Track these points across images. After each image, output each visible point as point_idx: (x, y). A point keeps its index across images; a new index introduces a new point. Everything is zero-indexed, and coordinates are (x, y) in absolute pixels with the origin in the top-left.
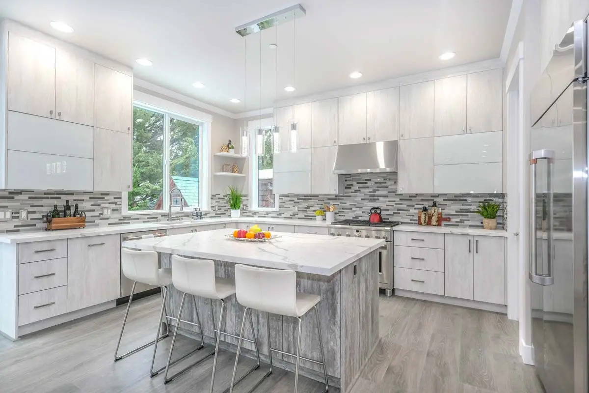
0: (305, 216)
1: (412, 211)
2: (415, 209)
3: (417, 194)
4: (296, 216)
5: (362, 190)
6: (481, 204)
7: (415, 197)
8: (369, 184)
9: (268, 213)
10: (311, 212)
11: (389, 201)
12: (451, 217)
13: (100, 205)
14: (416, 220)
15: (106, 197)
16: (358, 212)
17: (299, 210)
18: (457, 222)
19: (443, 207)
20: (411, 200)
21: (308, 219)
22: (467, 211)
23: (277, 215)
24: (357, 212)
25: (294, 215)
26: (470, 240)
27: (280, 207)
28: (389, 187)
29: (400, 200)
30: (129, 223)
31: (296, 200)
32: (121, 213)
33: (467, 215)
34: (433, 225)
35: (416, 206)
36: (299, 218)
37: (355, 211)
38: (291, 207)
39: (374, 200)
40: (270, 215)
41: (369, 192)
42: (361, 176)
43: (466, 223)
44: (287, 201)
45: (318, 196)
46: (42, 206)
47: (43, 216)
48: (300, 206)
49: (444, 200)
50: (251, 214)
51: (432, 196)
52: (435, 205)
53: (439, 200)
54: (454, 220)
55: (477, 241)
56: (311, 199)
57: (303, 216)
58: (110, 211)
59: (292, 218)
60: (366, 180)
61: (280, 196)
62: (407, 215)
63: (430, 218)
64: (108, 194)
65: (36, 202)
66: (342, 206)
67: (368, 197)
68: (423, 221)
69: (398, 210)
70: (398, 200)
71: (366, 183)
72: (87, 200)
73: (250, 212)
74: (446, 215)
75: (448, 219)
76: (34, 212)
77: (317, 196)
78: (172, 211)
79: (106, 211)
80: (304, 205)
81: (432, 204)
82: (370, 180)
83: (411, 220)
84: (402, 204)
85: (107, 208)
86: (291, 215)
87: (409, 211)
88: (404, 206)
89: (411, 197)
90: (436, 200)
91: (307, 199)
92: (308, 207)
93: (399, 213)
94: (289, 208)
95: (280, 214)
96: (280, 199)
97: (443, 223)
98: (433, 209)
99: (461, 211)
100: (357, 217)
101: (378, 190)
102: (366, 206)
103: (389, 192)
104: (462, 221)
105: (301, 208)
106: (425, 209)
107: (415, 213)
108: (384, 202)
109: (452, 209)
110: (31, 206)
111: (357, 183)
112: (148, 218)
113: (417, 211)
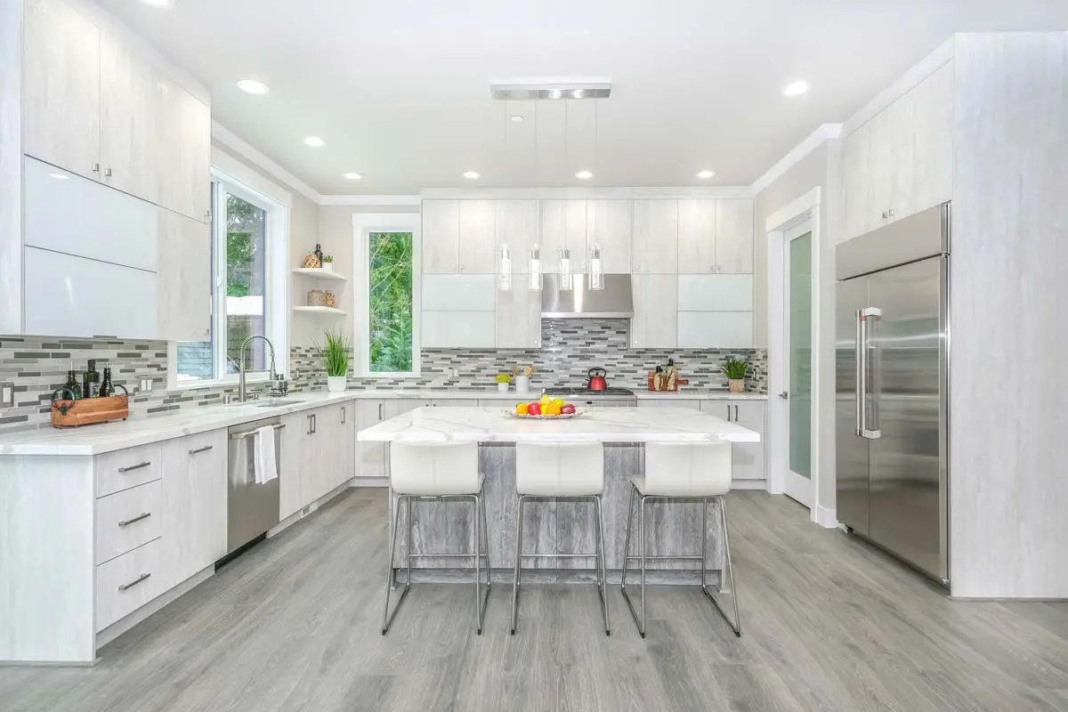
0: (473, 384)
1: (641, 372)
2: (644, 369)
3: (646, 349)
4: (455, 384)
5: (570, 342)
6: (725, 362)
7: (643, 353)
8: (581, 333)
9: (396, 382)
10: (482, 378)
11: (609, 359)
12: (688, 379)
13: (134, 371)
14: (646, 385)
15: (145, 354)
16: (564, 375)
17: (461, 375)
18: (695, 385)
19: (678, 366)
20: (639, 357)
21: (478, 389)
22: (707, 370)
23: (417, 384)
24: (561, 376)
25: (451, 383)
26: (729, 406)
27: (423, 370)
28: (609, 339)
29: (625, 357)
30: (178, 407)
31: (454, 358)
32: (166, 387)
33: (707, 376)
34: (670, 391)
35: (646, 366)
36: (460, 388)
37: (557, 375)
38: (446, 370)
39: (588, 358)
40: (401, 385)
41: (581, 346)
42: (568, 322)
43: (706, 386)
44: (437, 359)
45: (495, 352)
46: (38, 374)
47: (41, 397)
48: (463, 368)
49: (681, 357)
50: (359, 384)
51: (665, 352)
52: (671, 363)
53: (675, 357)
54: (692, 383)
55: (736, 407)
56: (483, 356)
57: (469, 385)
58: (150, 382)
59: (446, 388)
60: (574, 328)
61: (422, 352)
62: (634, 379)
63: (666, 380)
64: (145, 348)
65: (27, 367)
66: (538, 367)
67: (578, 353)
68: (657, 386)
69: (621, 372)
70: (622, 356)
71: (576, 332)
72: (114, 360)
73: (357, 380)
74: (683, 376)
75: (687, 382)
76: (23, 389)
77: (493, 351)
78: (247, 381)
79: (143, 382)
80: (470, 366)
81: (668, 363)
82: (582, 328)
83: (639, 385)
84: (626, 363)
85: (147, 377)
86: (445, 384)
87: (636, 372)
88: (630, 366)
89: (640, 353)
90: (670, 356)
91: (476, 356)
92: (479, 370)
93: (623, 376)
94: (442, 371)
95: (423, 383)
96: (422, 356)
97: (680, 387)
98: (670, 368)
99: (701, 370)
100: (562, 383)
101: (594, 343)
102: (576, 366)
103: (609, 346)
104: (701, 384)
105: (464, 371)
106: (659, 370)
107: (644, 376)
108: (601, 360)
109: (689, 368)
110: (20, 375)
111: (562, 332)
112: (206, 397)
113: (646, 372)
